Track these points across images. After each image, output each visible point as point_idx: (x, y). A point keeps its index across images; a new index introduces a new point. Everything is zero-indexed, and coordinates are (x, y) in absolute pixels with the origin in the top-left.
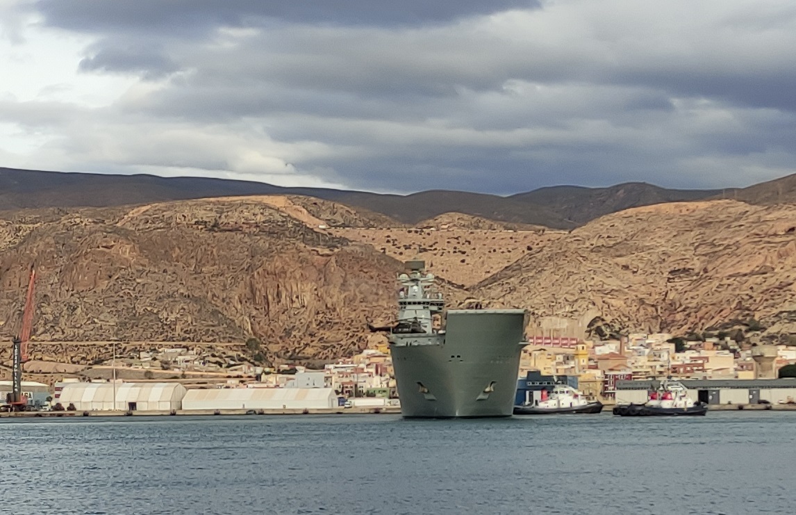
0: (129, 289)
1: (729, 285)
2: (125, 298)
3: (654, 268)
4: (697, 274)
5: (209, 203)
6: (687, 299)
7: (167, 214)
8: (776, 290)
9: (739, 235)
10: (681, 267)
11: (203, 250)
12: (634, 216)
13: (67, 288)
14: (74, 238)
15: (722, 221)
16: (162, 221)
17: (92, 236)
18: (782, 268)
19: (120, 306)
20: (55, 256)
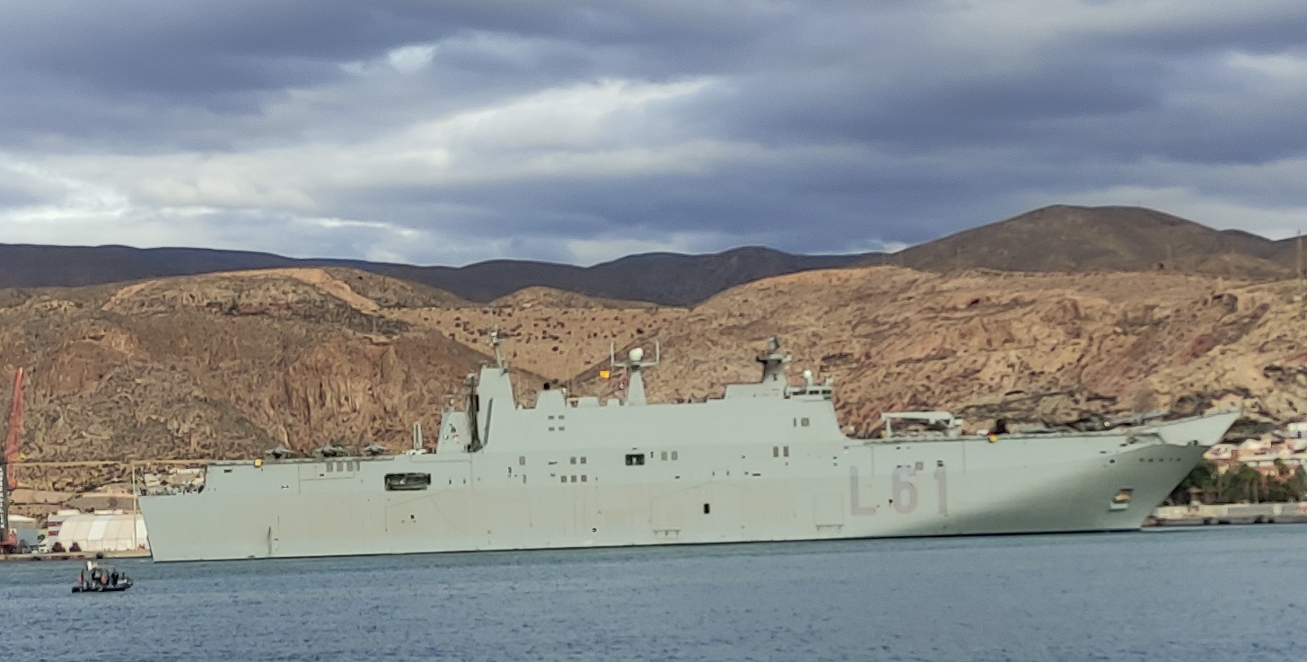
0: (127, 392)
1: (899, 374)
2: (122, 403)
3: (803, 354)
4: (858, 361)
5: (223, 279)
6: (846, 392)
7: (169, 294)
8: (960, 379)
9: (908, 310)
10: (837, 352)
11: (220, 339)
12: (773, 287)
13: (43, 392)
14: (51, 327)
15: (885, 293)
16: (163, 303)
17: (75, 324)
18: (965, 351)
19: (116, 415)
20: (27, 350)
